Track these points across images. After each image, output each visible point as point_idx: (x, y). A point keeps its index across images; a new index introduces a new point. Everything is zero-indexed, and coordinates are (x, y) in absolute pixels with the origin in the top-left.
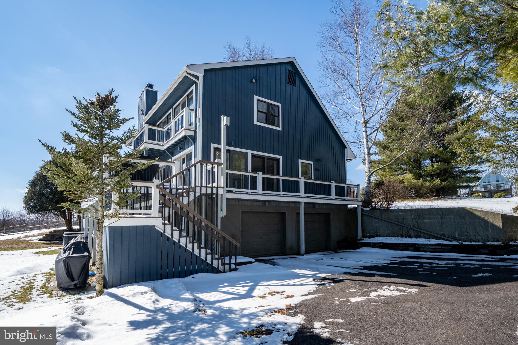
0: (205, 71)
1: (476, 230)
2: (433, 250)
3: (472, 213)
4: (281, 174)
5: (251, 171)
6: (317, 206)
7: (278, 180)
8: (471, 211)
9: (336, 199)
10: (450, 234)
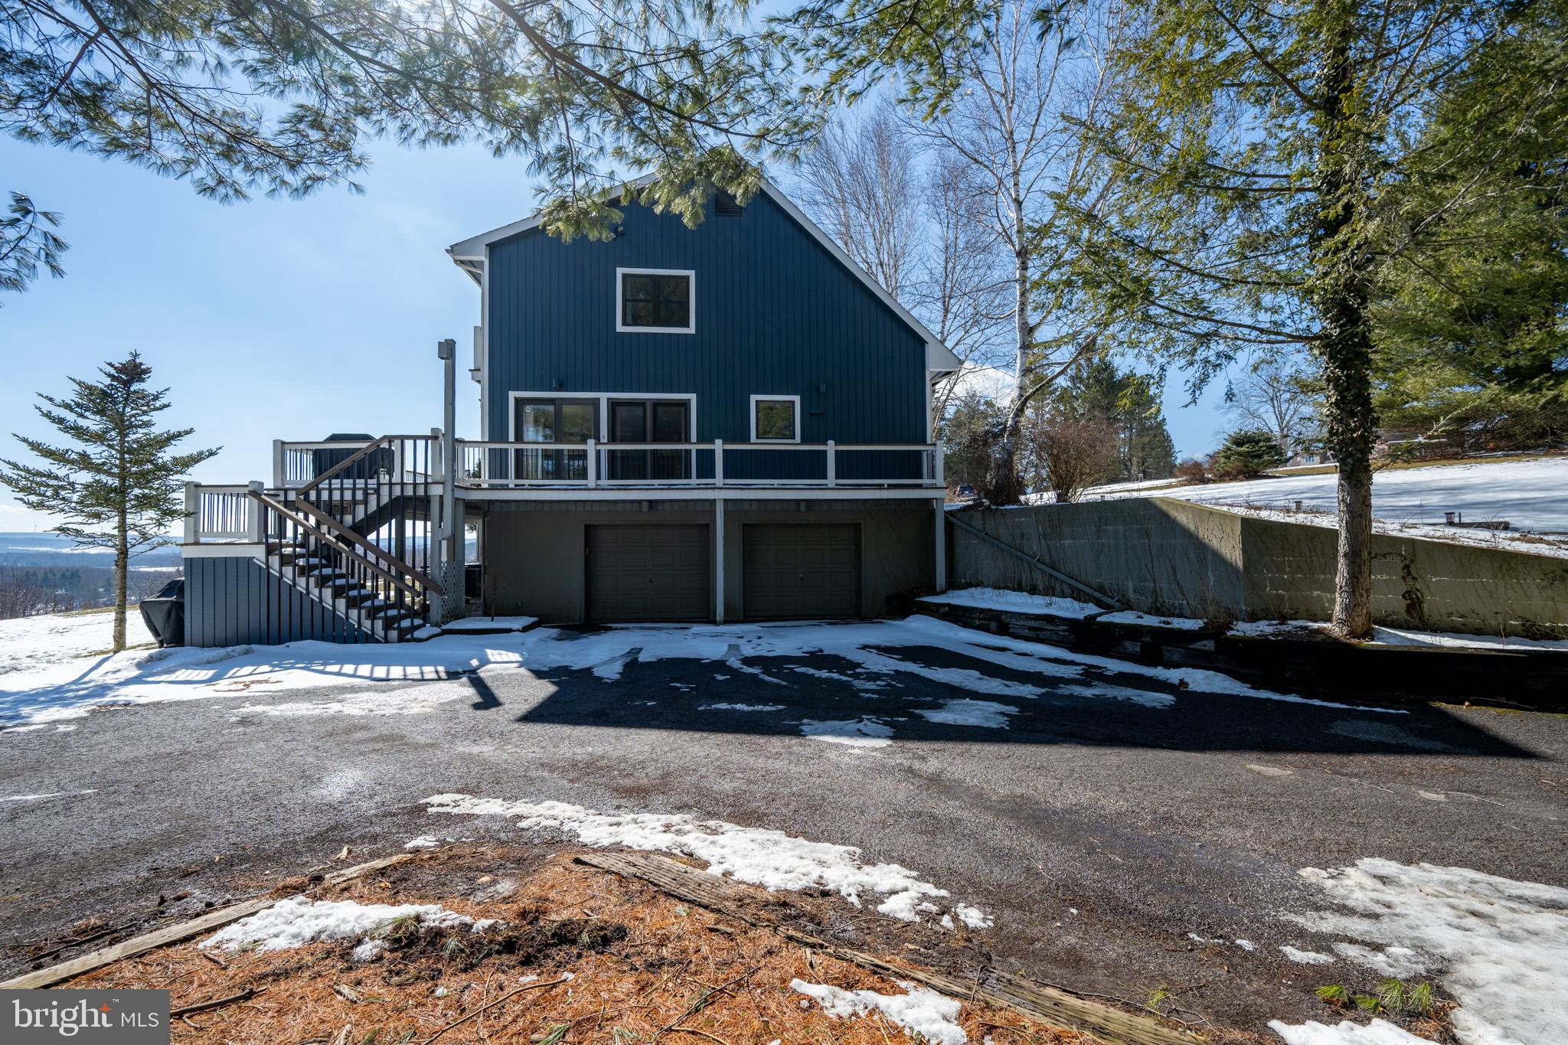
0: (492, 247)
1: (1175, 574)
2: (1032, 634)
3: (1165, 516)
4: (694, 439)
5: (606, 441)
6: (803, 508)
7: (688, 452)
8: (1165, 508)
9: (840, 487)
10: (1115, 587)
